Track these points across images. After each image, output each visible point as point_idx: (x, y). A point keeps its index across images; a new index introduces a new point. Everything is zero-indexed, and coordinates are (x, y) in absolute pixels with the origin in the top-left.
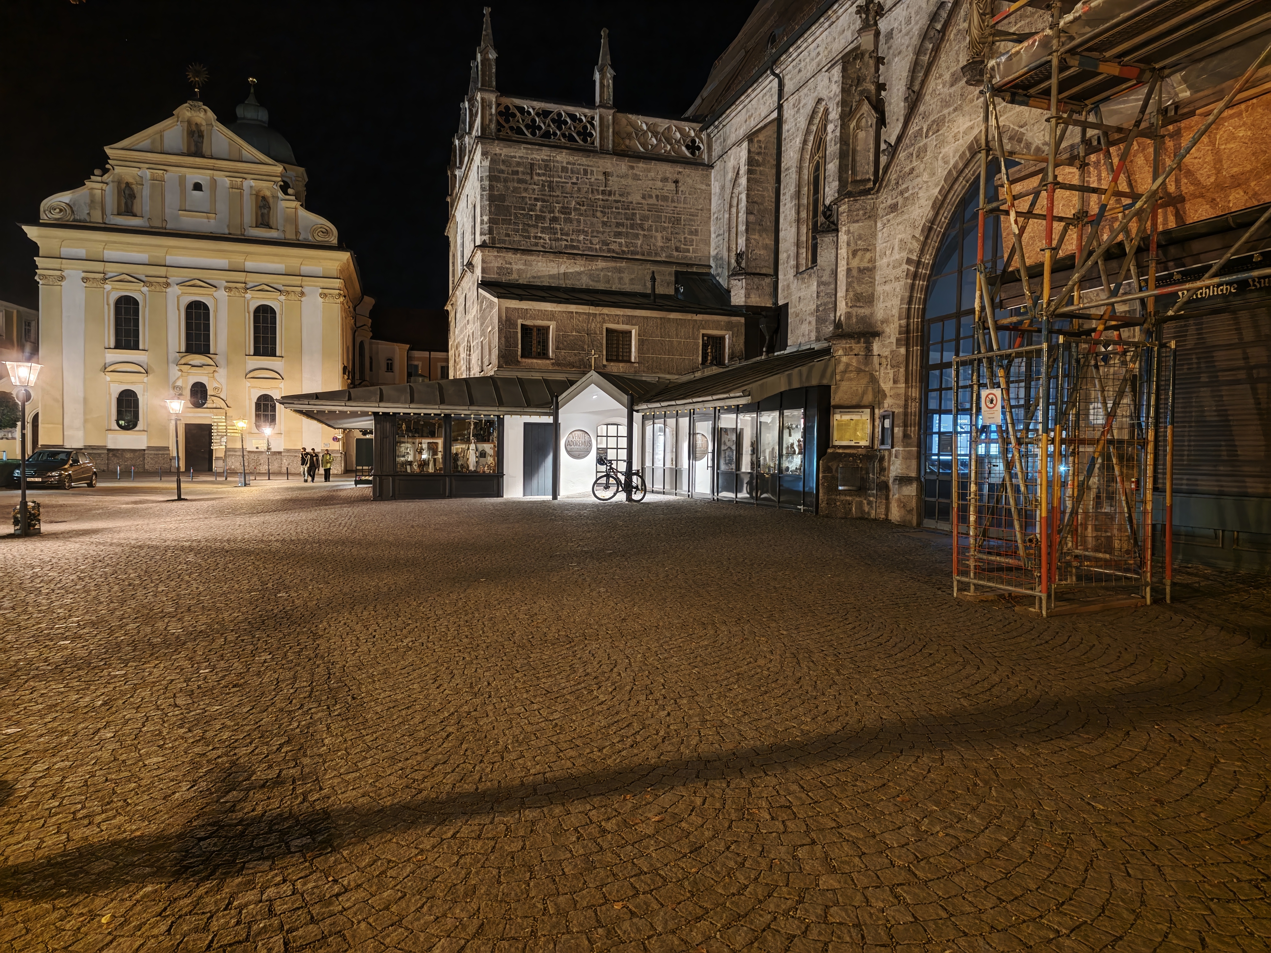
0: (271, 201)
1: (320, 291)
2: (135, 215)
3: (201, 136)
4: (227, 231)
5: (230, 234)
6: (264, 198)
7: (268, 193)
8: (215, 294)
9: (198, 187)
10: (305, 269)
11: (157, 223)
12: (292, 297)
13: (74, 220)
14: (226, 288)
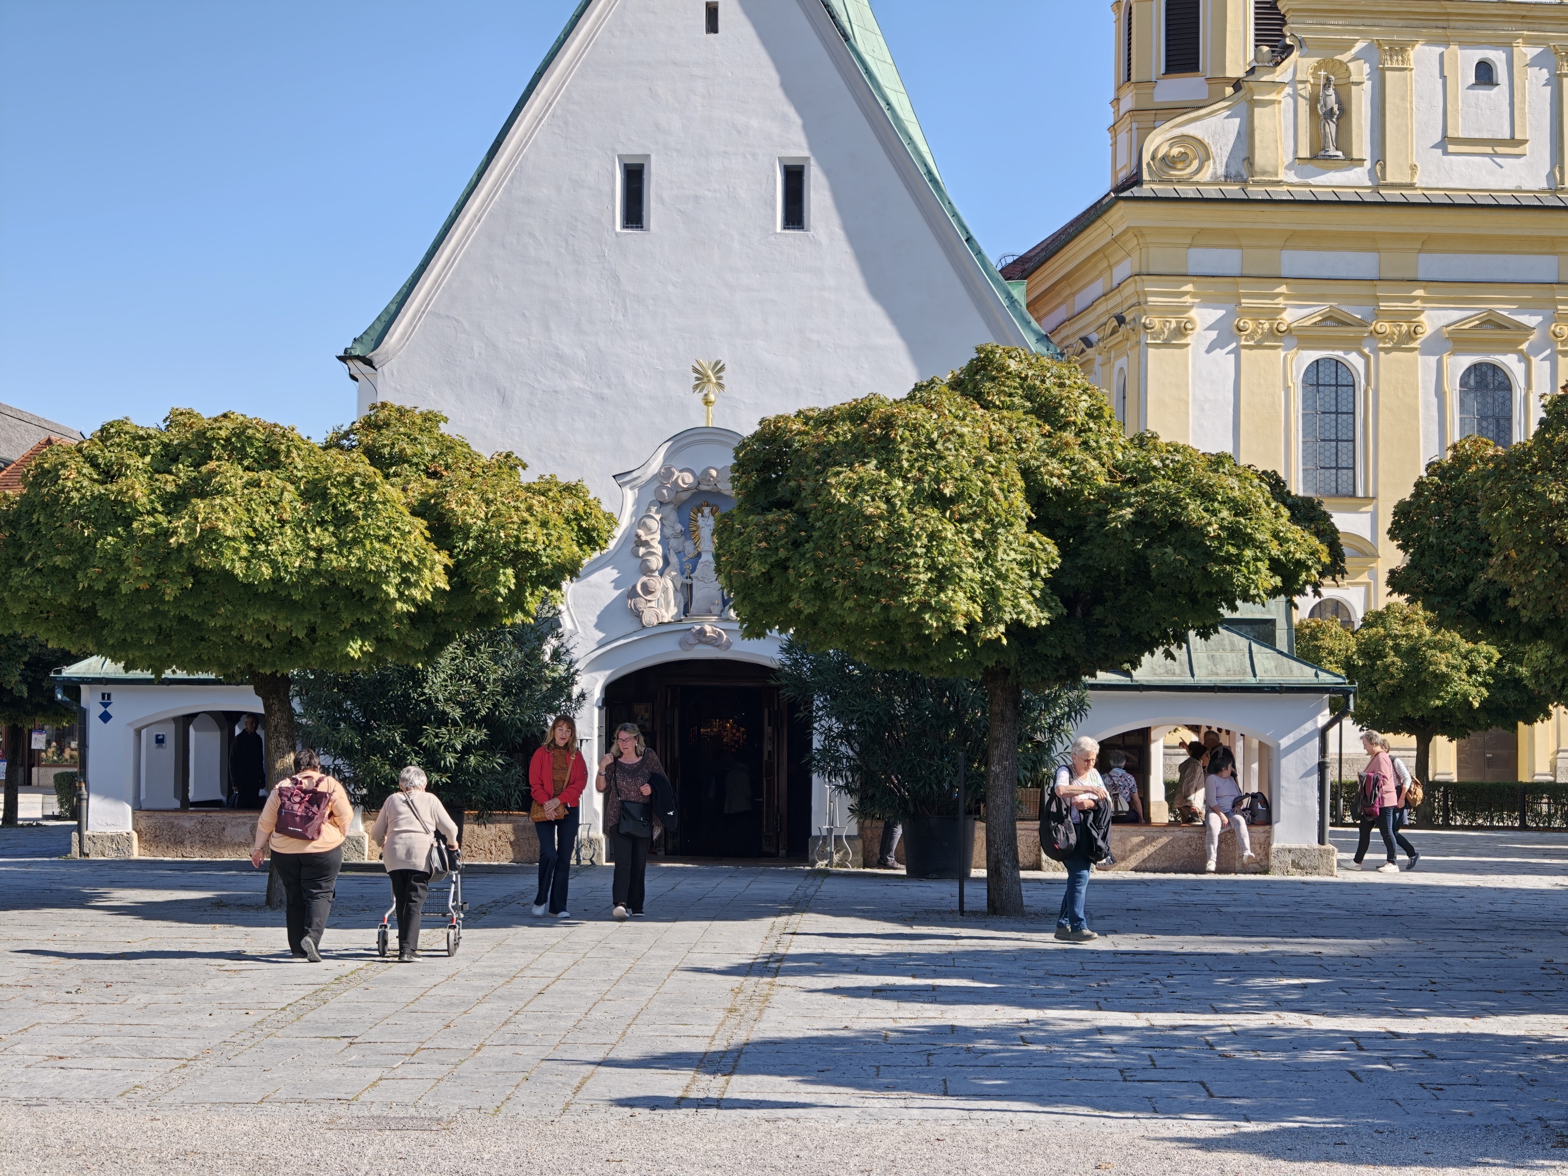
2: (1348, 158)
4: (1551, 184)
5: (1561, 189)
9: (1484, 77)
11: (1398, 175)
13: (1215, 180)
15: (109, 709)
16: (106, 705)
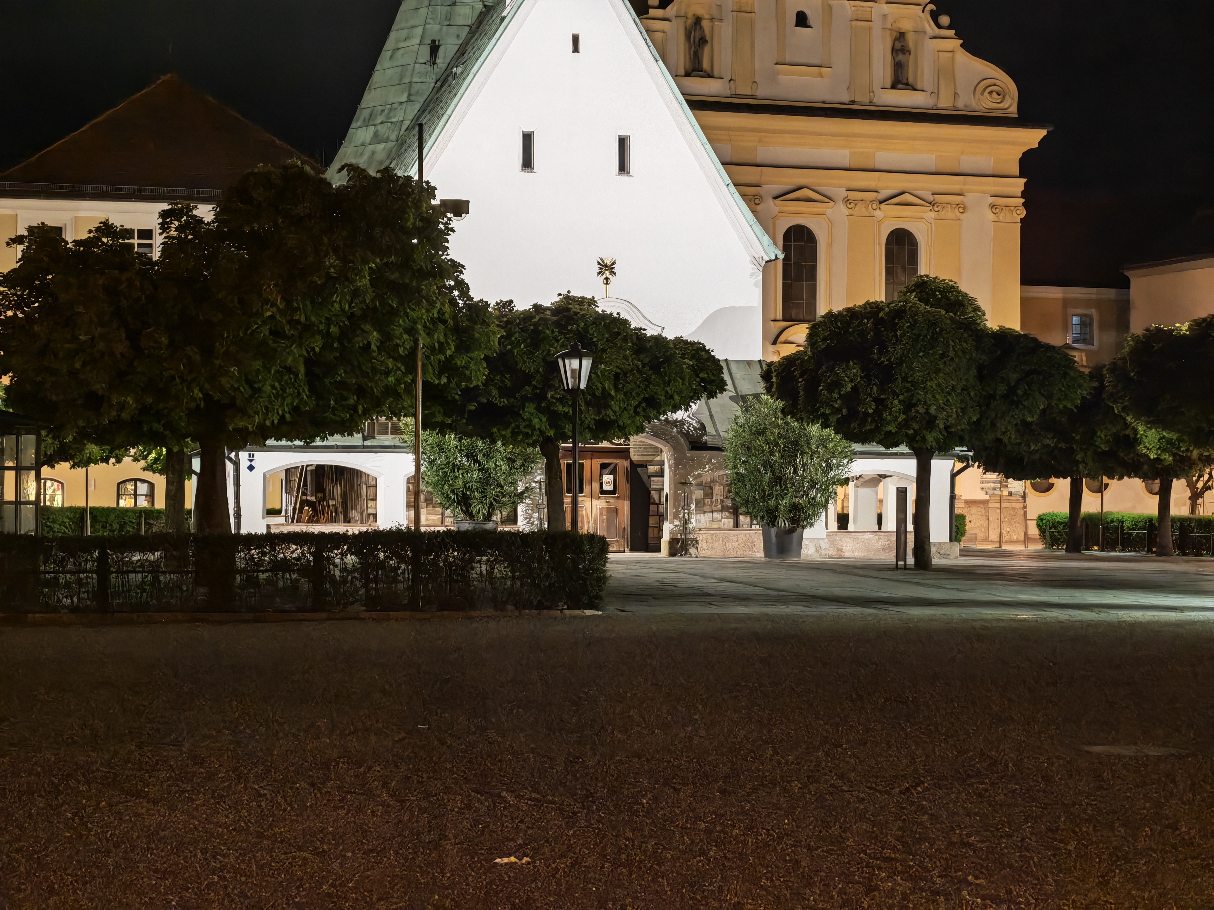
0: (911, 39)
1: (991, 200)
2: (710, 76)
4: (846, 98)
5: (853, 102)
6: (901, 36)
7: (906, 25)
8: (829, 211)
9: (802, 20)
10: (967, 163)
11: (744, 89)
12: (949, 213)
14: (847, 201)
15: (253, 463)
16: (251, 461)
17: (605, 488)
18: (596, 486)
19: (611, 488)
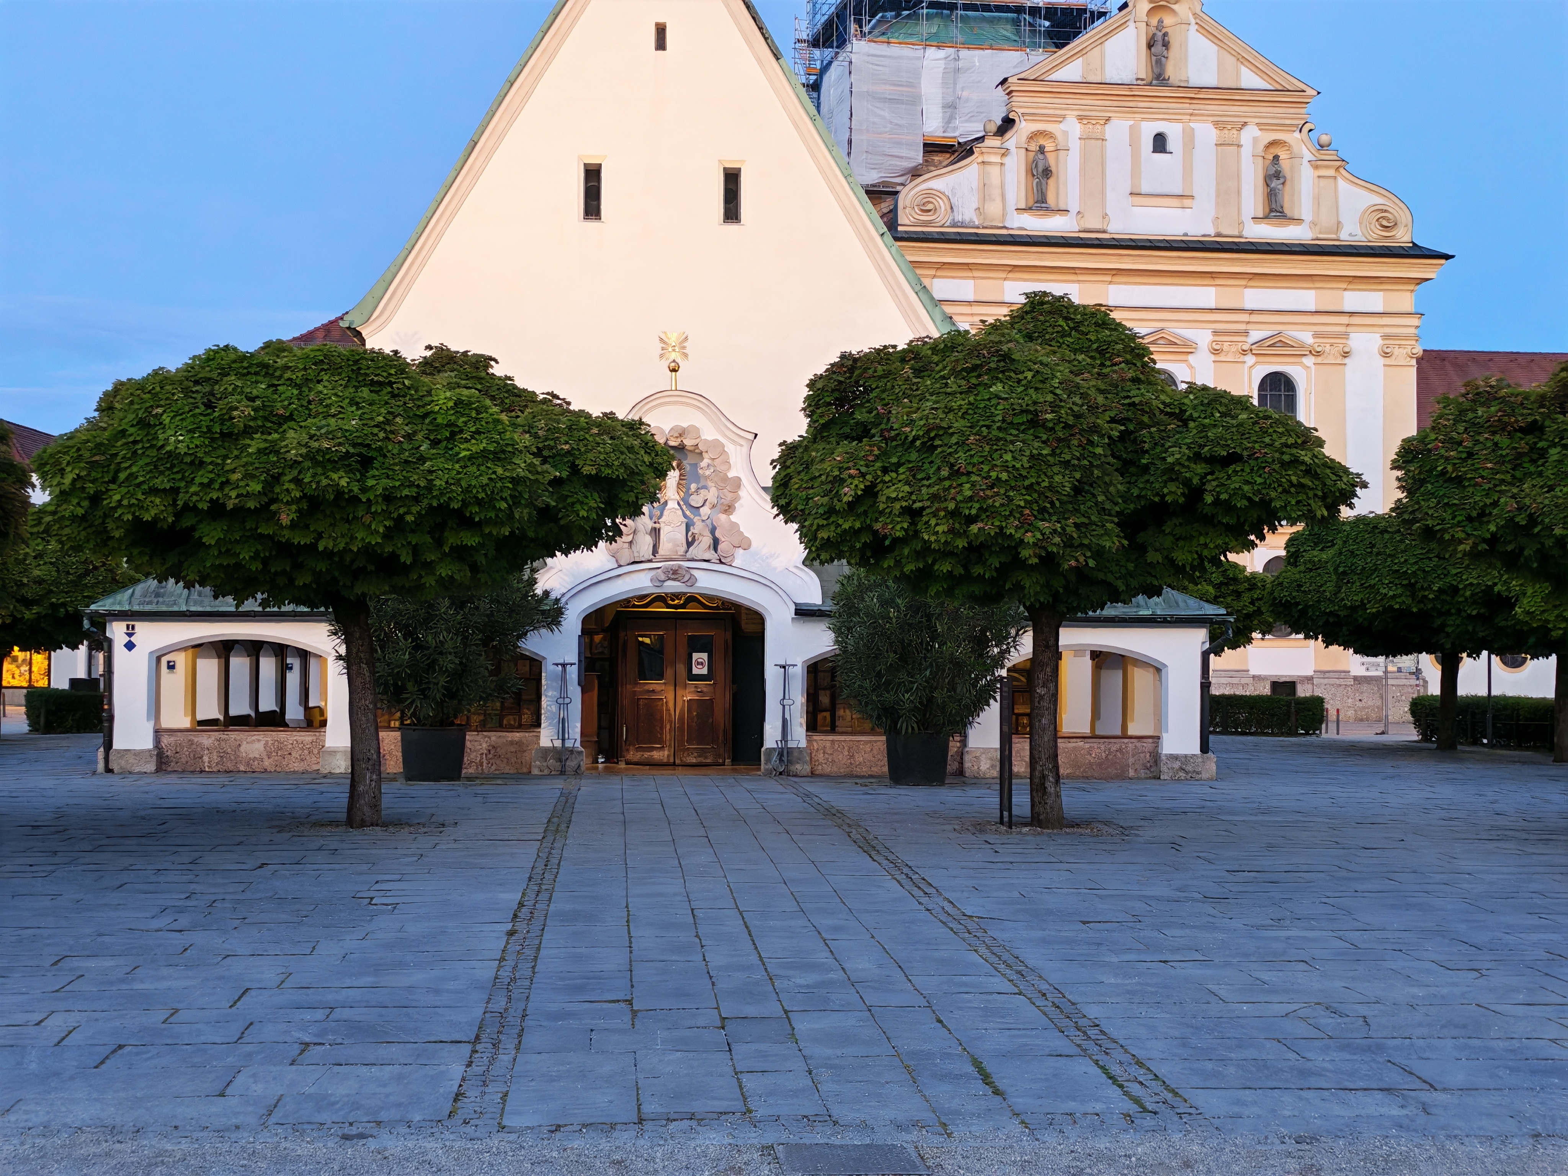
1: (1380, 342)
2: (1054, 210)
3: (1166, 45)
4: (1210, 230)
5: (1220, 234)
6: (1275, 159)
8: (1191, 358)
11: (1094, 223)
12: (1330, 357)
13: (954, 225)
14: (1211, 345)
15: (132, 639)
16: (130, 635)
17: (695, 671)
18: (681, 668)
19: (704, 671)
